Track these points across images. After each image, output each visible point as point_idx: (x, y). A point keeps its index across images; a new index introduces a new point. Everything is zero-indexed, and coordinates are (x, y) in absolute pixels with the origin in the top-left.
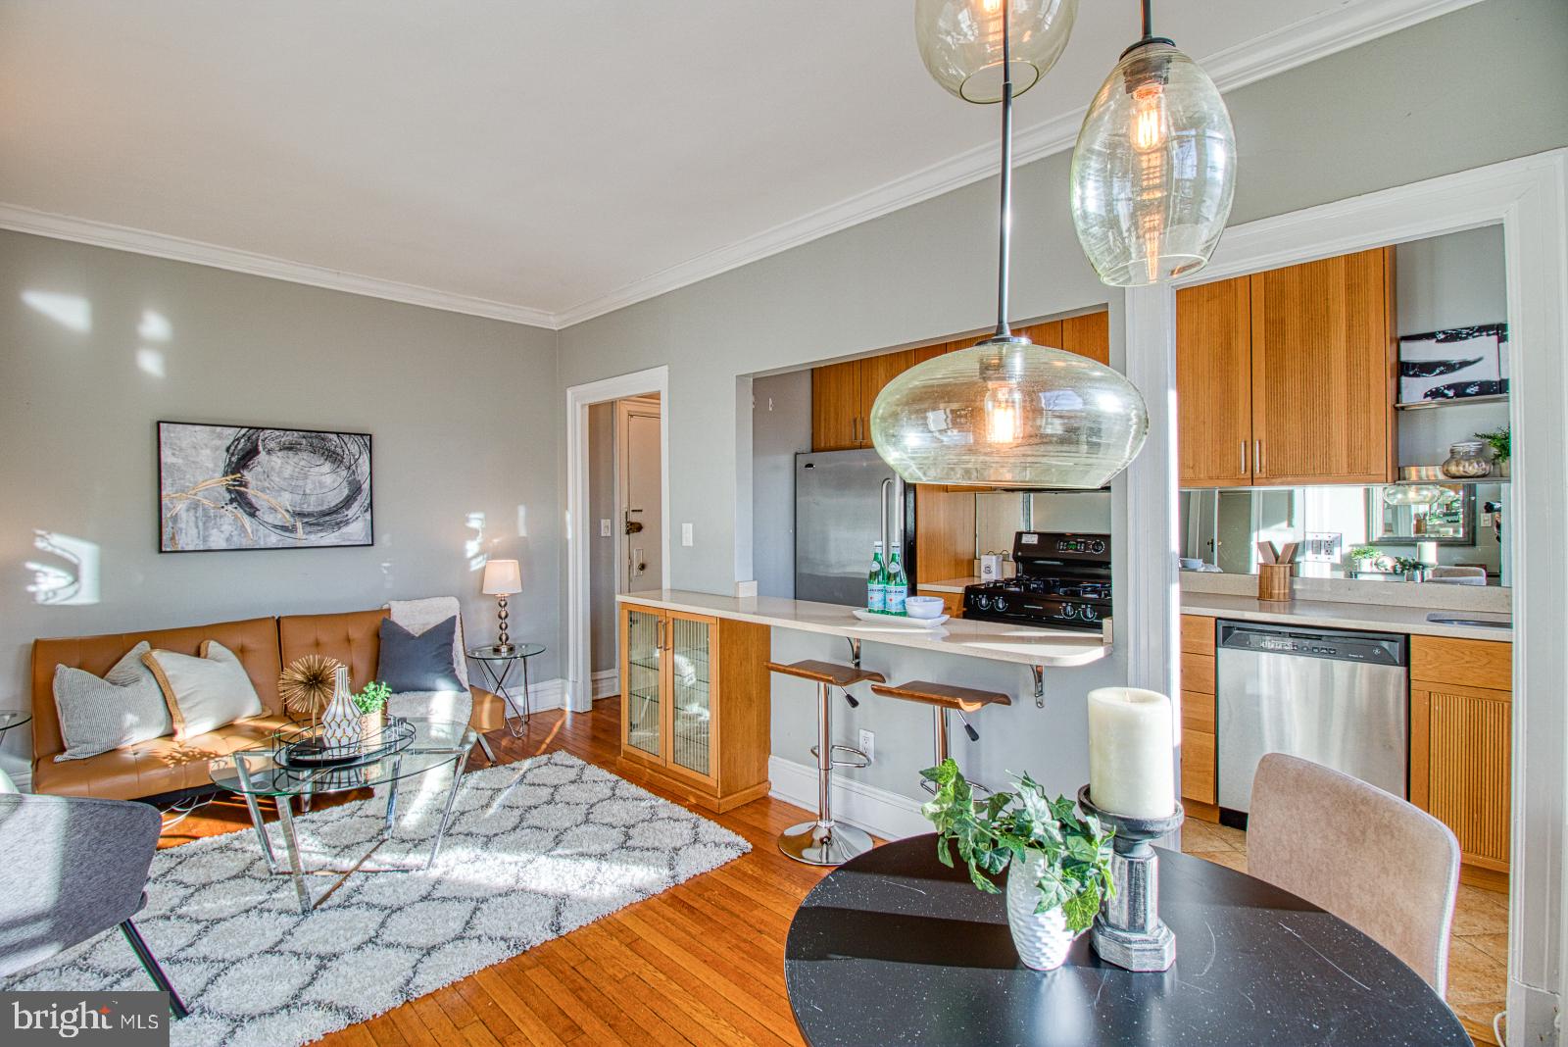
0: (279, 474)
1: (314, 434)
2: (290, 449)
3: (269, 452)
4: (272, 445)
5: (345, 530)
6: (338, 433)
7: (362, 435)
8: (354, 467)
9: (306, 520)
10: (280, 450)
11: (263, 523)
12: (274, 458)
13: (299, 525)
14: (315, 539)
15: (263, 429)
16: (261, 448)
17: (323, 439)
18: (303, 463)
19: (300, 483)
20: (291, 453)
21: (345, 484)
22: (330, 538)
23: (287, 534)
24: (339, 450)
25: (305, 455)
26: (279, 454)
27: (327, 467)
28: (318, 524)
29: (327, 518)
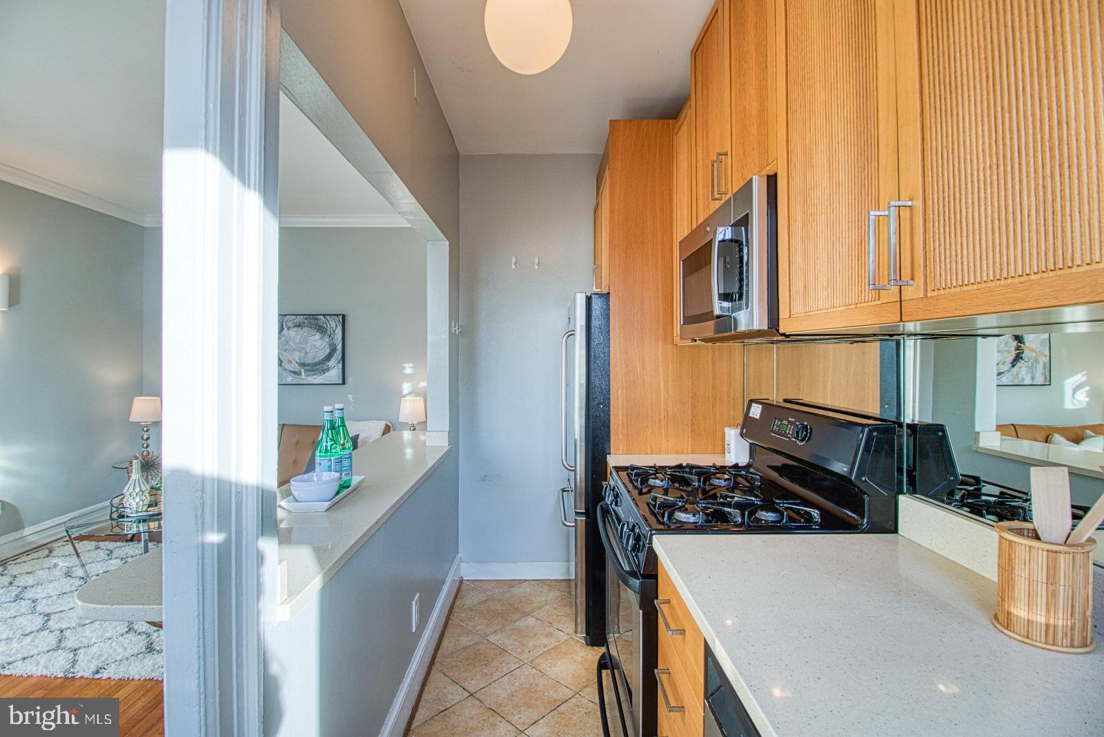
0: (294, 341)
1: (311, 317)
2: (299, 326)
3: (289, 328)
4: (290, 324)
5: (327, 374)
6: (324, 315)
7: (337, 315)
8: (332, 336)
9: (306, 368)
10: (294, 327)
11: (285, 370)
12: (291, 332)
13: (303, 371)
14: (311, 380)
15: (286, 315)
16: (284, 327)
17: (316, 319)
18: (306, 334)
19: (304, 346)
20: (299, 329)
21: (327, 346)
22: (319, 379)
23: (296, 376)
24: (325, 325)
25: (306, 329)
26: (294, 329)
27: (318, 336)
28: (312, 371)
29: (318, 367)
